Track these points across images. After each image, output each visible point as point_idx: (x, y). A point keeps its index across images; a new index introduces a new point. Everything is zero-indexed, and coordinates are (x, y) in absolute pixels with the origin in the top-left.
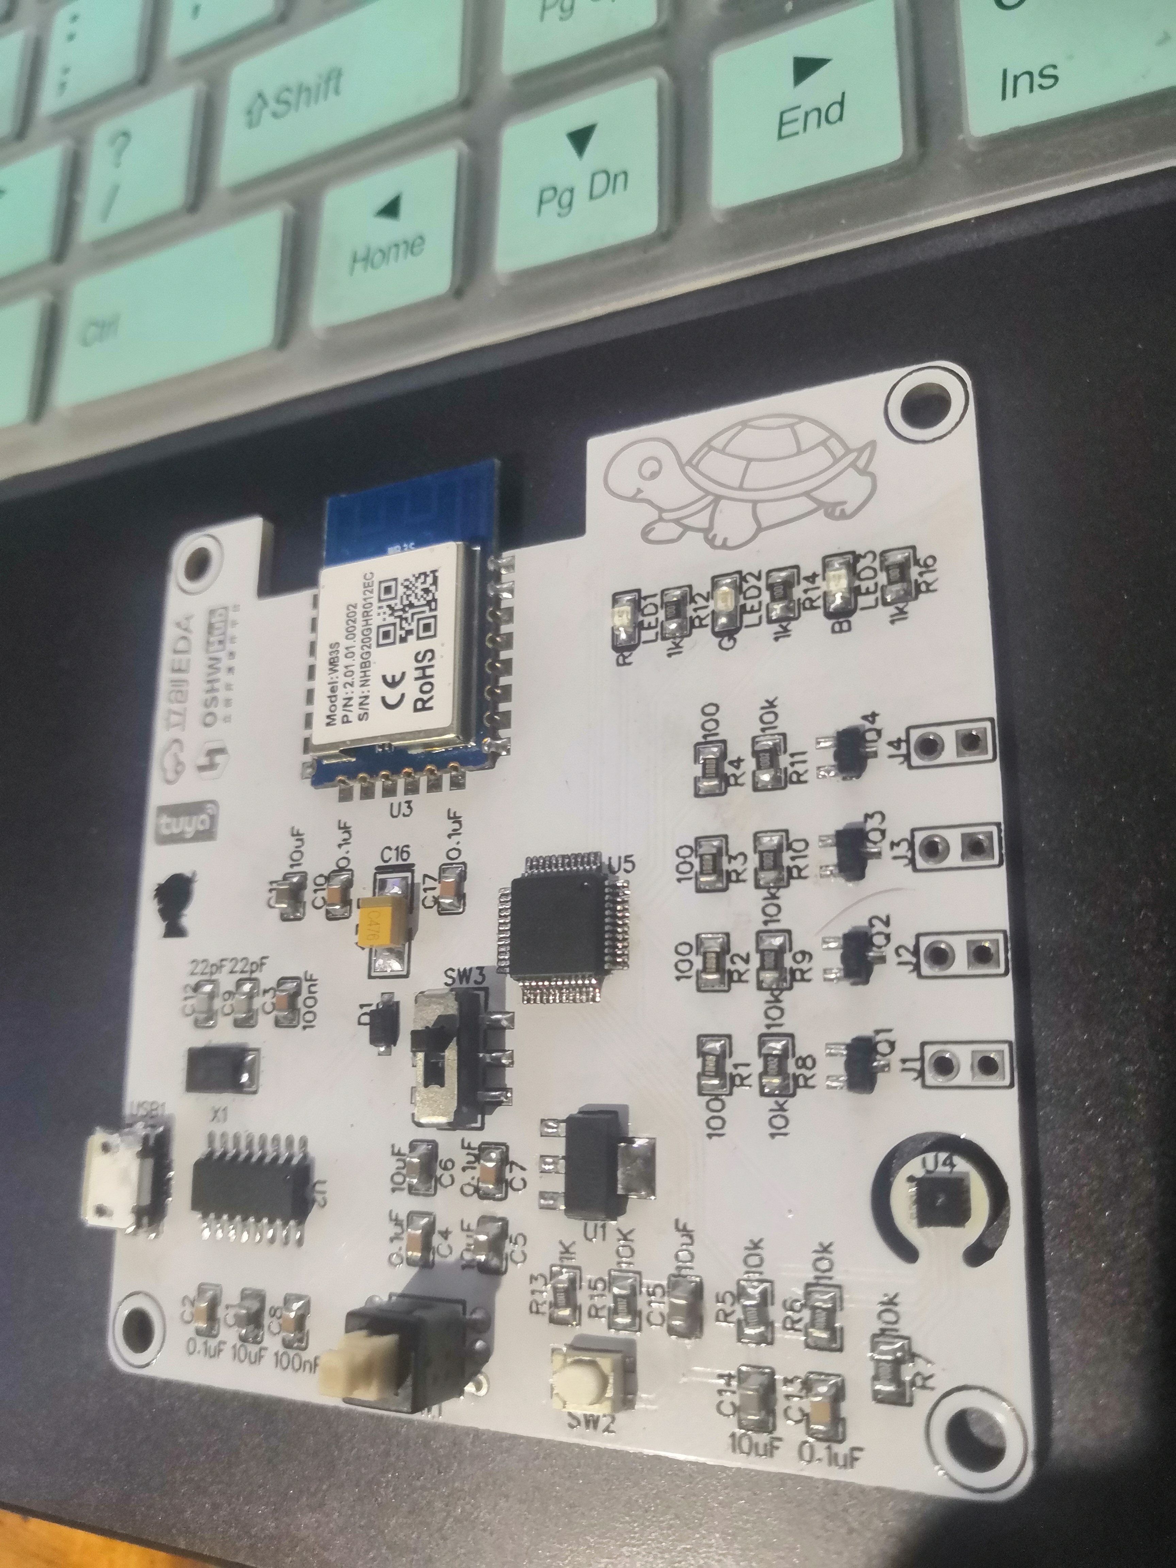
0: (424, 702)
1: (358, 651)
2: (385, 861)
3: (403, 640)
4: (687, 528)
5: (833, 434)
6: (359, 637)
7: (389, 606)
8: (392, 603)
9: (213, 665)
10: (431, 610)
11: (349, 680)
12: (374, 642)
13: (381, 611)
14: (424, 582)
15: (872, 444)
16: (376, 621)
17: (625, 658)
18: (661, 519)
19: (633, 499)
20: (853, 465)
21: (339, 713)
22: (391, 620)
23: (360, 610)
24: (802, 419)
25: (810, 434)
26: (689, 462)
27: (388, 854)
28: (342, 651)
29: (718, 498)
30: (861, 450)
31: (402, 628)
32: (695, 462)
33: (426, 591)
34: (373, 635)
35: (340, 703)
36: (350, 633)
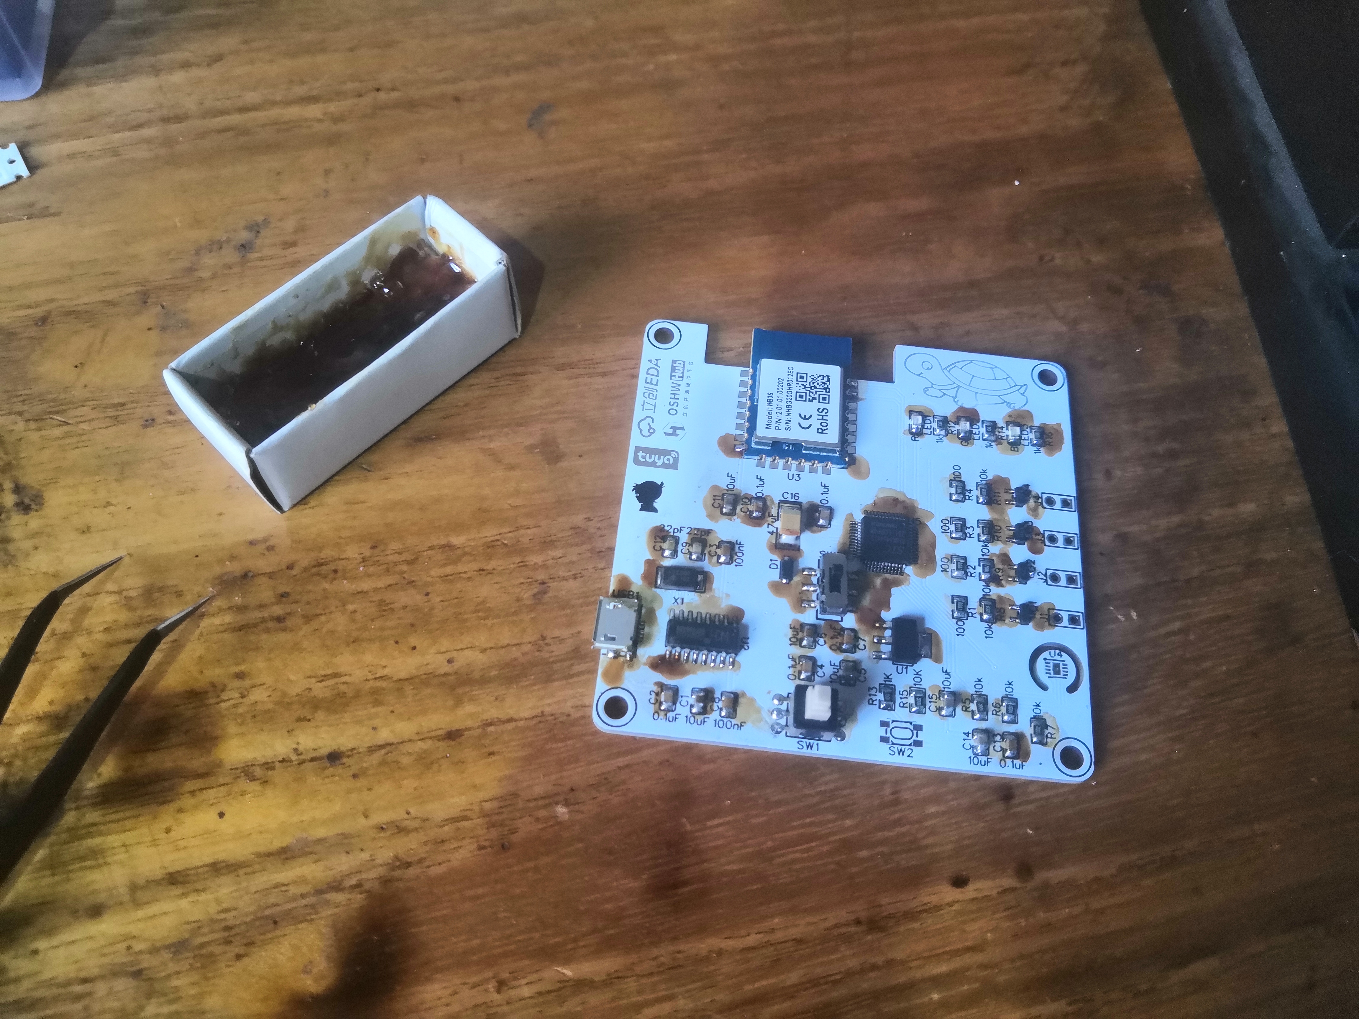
0: (823, 430)
1: (785, 400)
2: (785, 498)
3: (811, 401)
4: (944, 394)
5: (1009, 377)
6: (785, 394)
7: (803, 385)
8: (805, 384)
9: (676, 387)
10: (826, 392)
11: (780, 411)
12: (794, 398)
13: (798, 386)
14: (823, 379)
15: (1026, 385)
16: (795, 389)
17: (915, 438)
18: (932, 387)
19: (919, 375)
20: (1018, 391)
21: (774, 425)
22: (804, 391)
23: (785, 382)
25: (1000, 374)
26: (946, 368)
27: (786, 495)
28: (775, 399)
29: (959, 387)
30: (1022, 386)
31: (810, 396)
32: (948, 369)
33: (824, 383)
34: (794, 395)
35: (774, 420)
36: (780, 391)
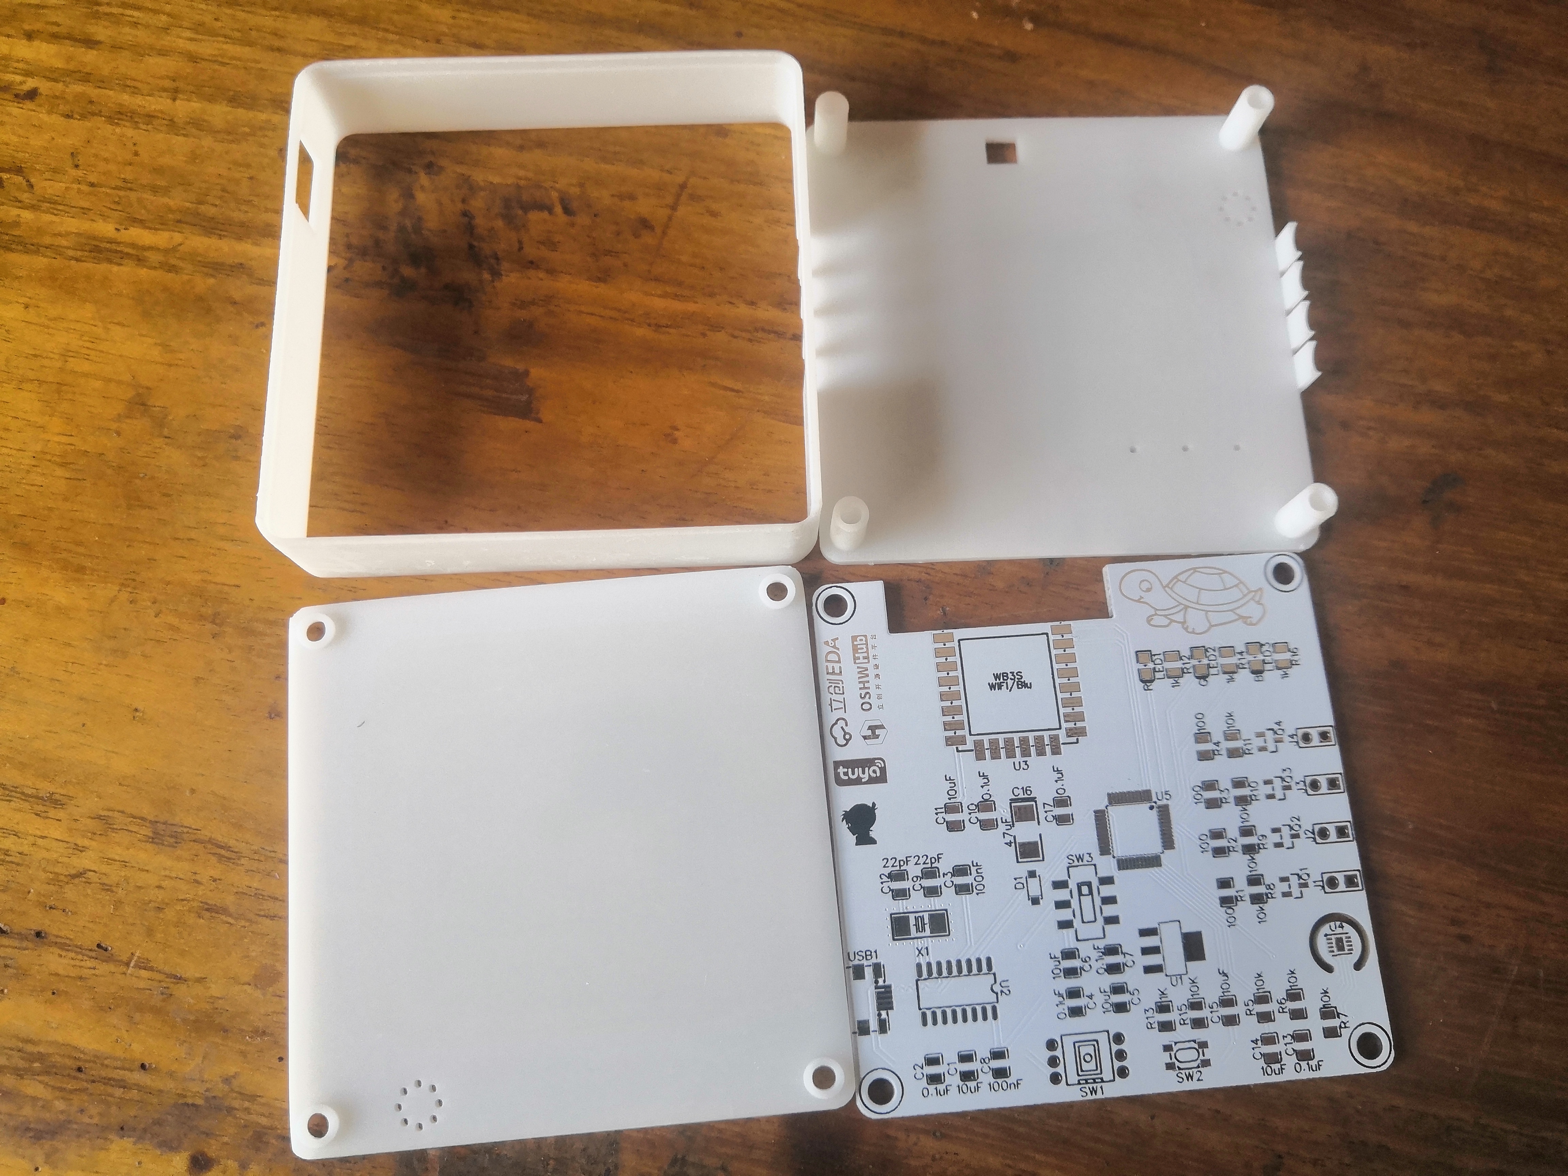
2: (1016, 796)
4: (1172, 621)
5: (1241, 582)
9: (863, 673)
15: (1260, 589)
17: (1148, 686)
18: (1156, 614)
19: (1138, 601)
20: (1252, 599)
24: (1225, 572)
25: (1229, 581)
26: (1167, 586)
27: (1016, 792)
29: (1186, 607)
30: (1255, 592)
32: (1170, 586)
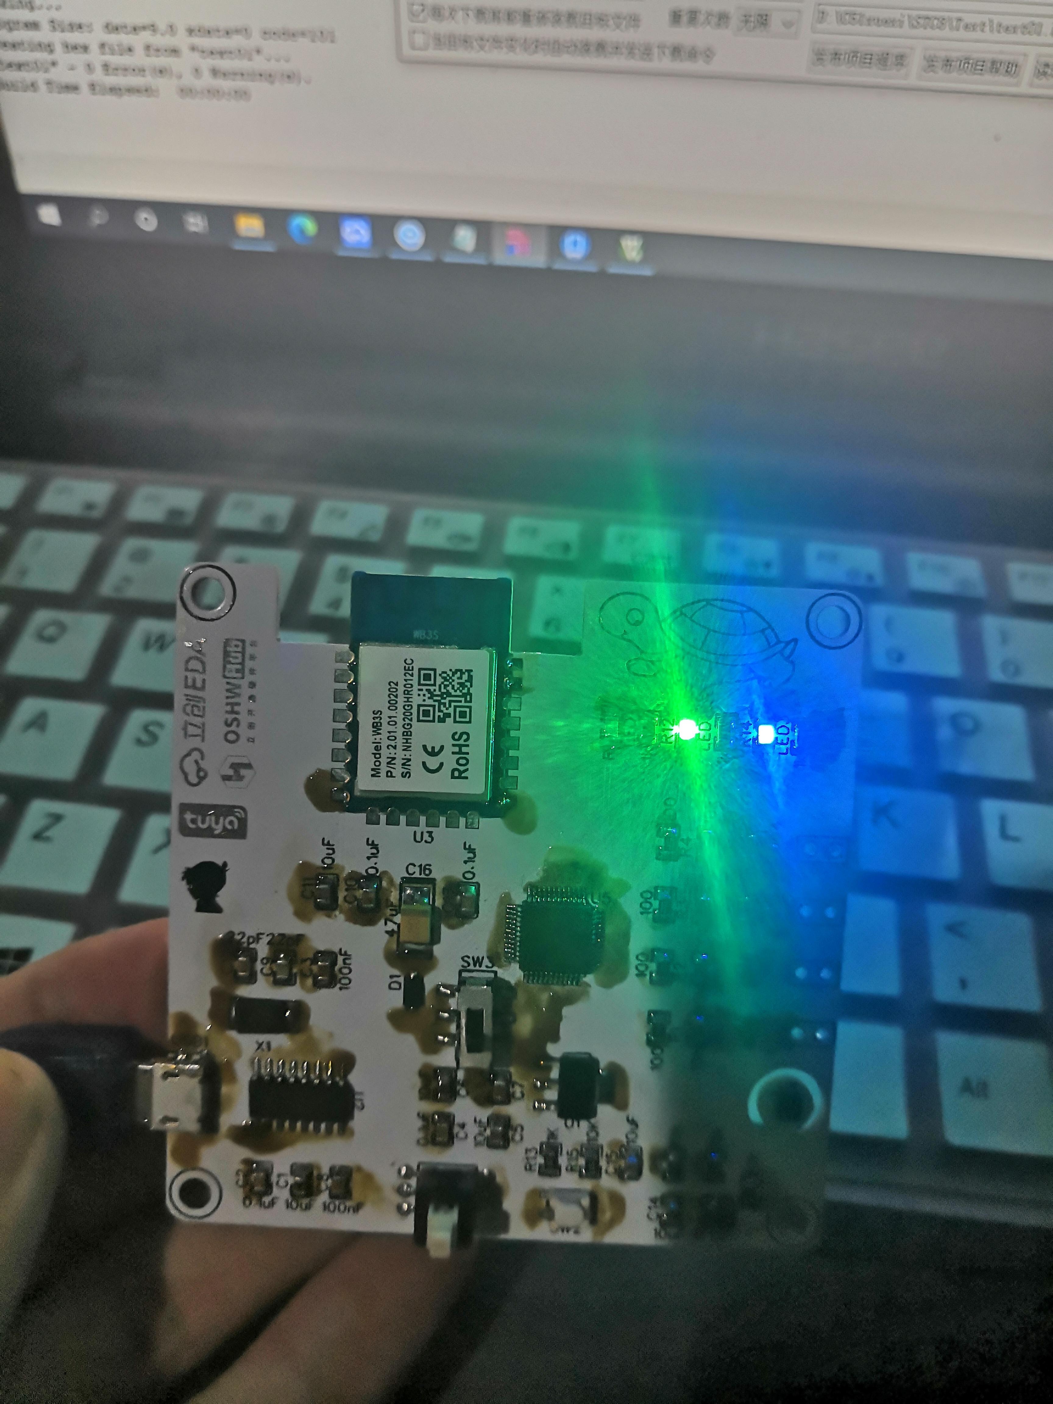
0: (461, 772)
1: (400, 723)
3: (442, 720)
6: (401, 710)
7: (428, 690)
8: (432, 688)
10: (466, 701)
11: (393, 743)
12: (415, 716)
13: (421, 693)
14: (461, 678)
16: (416, 700)
21: (384, 769)
22: (430, 702)
23: (401, 689)
28: (385, 720)
31: (440, 711)
33: (462, 685)
34: (414, 711)
35: (384, 760)
36: (392, 705)
